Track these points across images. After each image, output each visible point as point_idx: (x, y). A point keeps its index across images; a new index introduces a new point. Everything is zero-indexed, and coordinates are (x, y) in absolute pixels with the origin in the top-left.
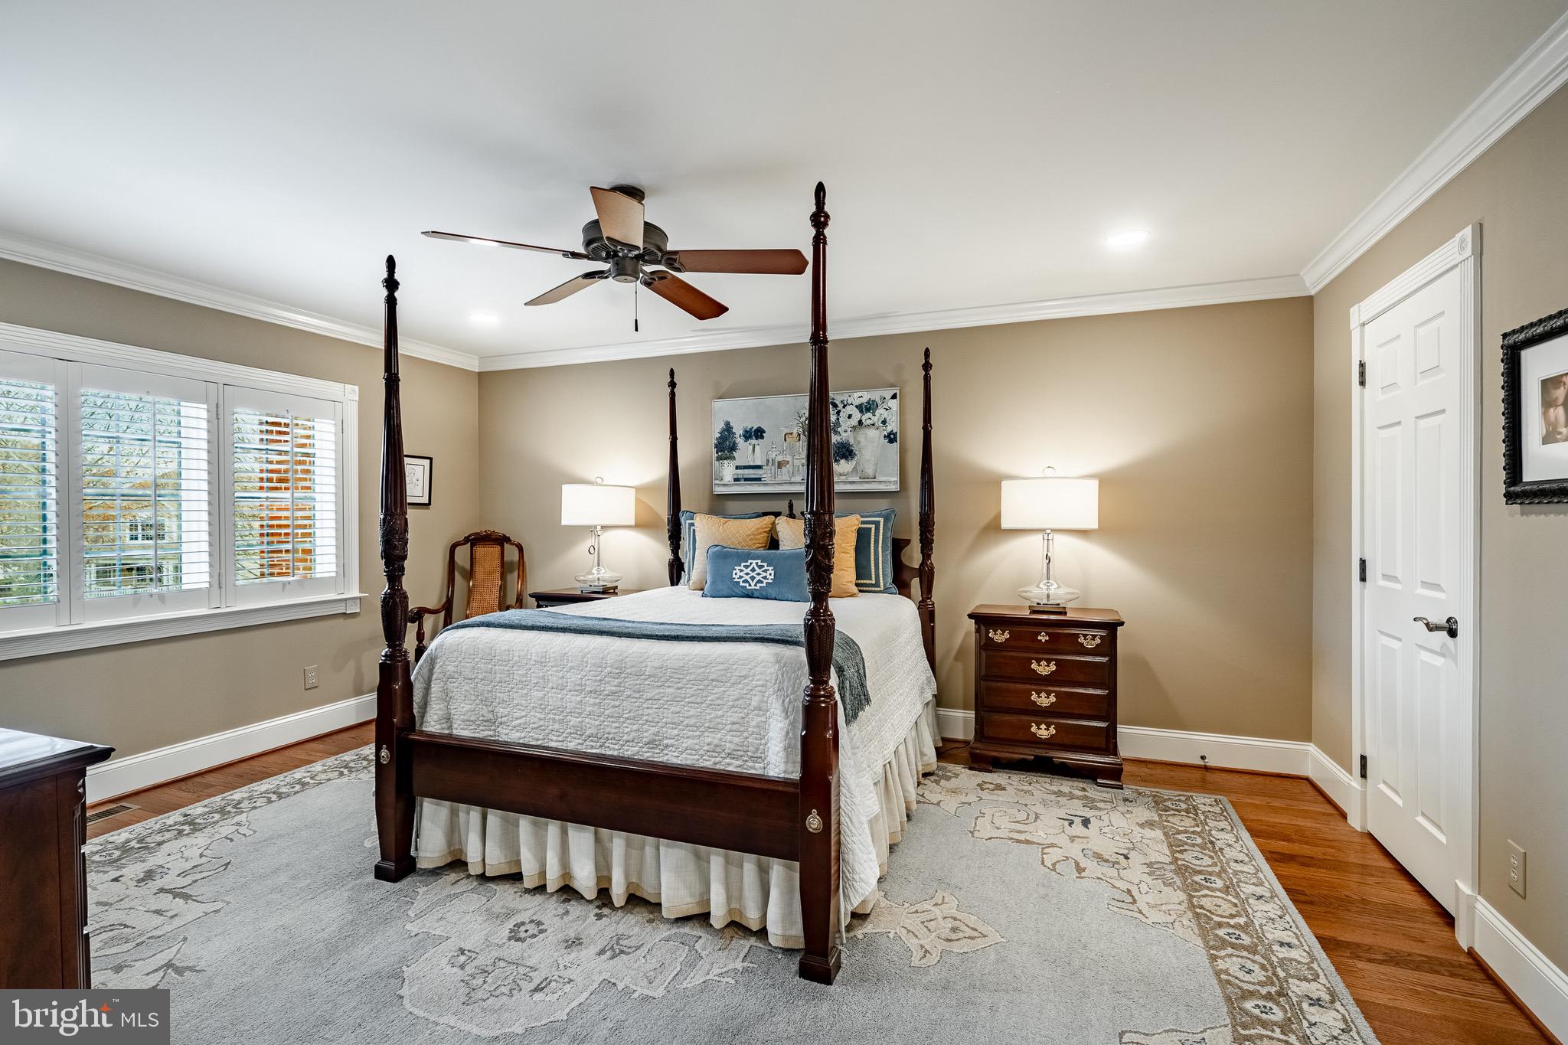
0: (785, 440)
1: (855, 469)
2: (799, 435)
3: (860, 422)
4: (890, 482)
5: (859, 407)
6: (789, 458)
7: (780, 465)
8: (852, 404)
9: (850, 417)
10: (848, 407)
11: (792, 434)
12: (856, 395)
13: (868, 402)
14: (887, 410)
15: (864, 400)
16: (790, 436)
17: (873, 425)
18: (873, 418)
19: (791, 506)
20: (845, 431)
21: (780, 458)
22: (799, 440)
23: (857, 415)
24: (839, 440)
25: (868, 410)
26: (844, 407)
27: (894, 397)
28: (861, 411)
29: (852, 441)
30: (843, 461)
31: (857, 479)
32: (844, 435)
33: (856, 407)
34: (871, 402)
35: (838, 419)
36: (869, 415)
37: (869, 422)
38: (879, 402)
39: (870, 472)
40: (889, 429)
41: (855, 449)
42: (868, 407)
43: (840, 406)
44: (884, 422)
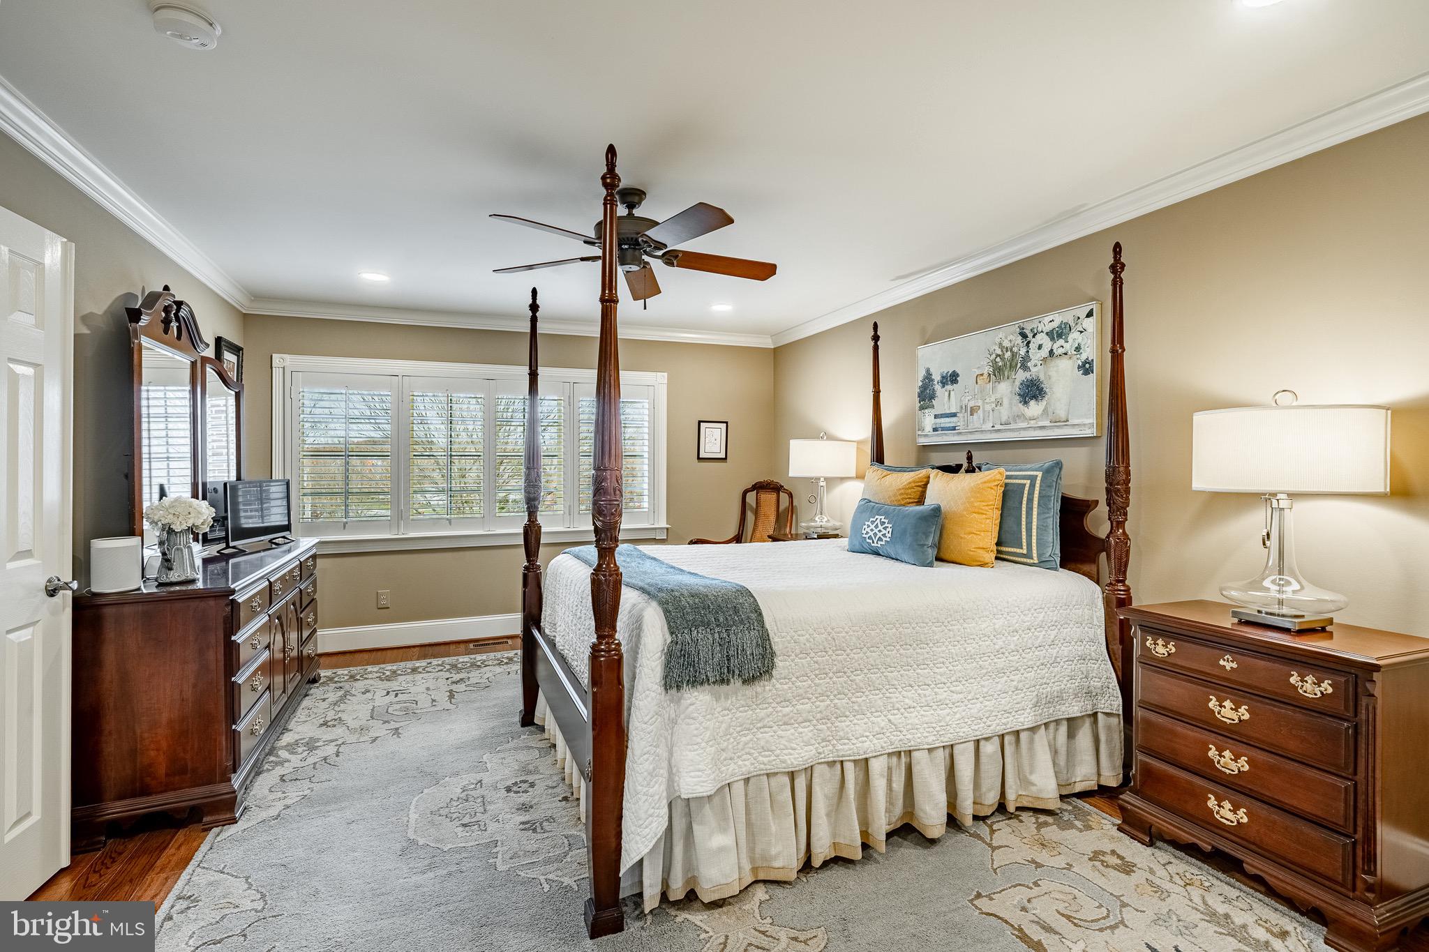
0: (977, 383)
1: (1045, 411)
2: (990, 374)
3: (1051, 352)
4: (1084, 425)
5: (1050, 334)
6: (980, 403)
7: (973, 411)
8: (1042, 332)
9: (1040, 347)
10: (1038, 336)
11: (982, 375)
12: (1047, 319)
13: (1060, 327)
14: (1081, 332)
15: (1055, 324)
16: (981, 377)
17: (1066, 354)
18: (1065, 345)
19: (970, 458)
20: (1035, 366)
21: (971, 404)
22: (990, 381)
23: (1047, 344)
24: (1029, 377)
25: (1060, 336)
26: (1034, 337)
27: (1090, 314)
28: (1052, 339)
29: (1042, 377)
30: (1032, 403)
31: (1047, 423)
32: (1034, 370)
33: (1047, 334)
34: (1063, 326)
35: (1028, 352)
36: (1061, 342)
37: (1061, 351)
38: (1072, 324)
39: (1062, 414)
40: (1084, 357)
41: (1045, 386)
42: (1059, 333)
43: (1030, 335)
44: (1078, 349)
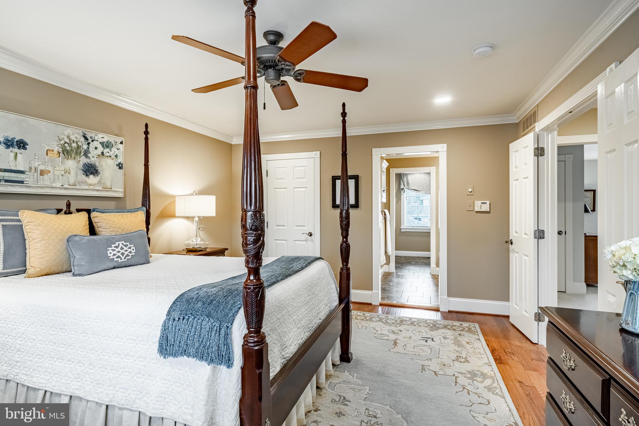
0: (47, 155)
1: (99, 182)
2: (59, 153)
3: (103, 153)
4: (119, 192)
5: (102, 144)
6: (50, 168)
7: (42, 173)
8: (97, 141)
9: (96, 148)
10: (94, 142)
11: (53, 151)
12: (100, 135)
13: (107, 142)
14: (118, 149)
15: (105, 140)
16: (51, 152)
17: (110, 157)
18: (110, 152)
19: (69, 205)
20: (93, 157)
21: (42, 167)
22: (59, 156)
23: (100, 149)
24: (89, 162)
25: (107, 147)
26: (93, 141)
27: (121, 143)
28: (103, 147)
29: (97, 164)
30: (91, 176)
31: (100, 188)
32: (92, 159)
33: (100, 143)
34: (109, 143)
35: (88, 148)
36: (107, 150)
37: (107, 154)
38: (114, 144)
39: (108, 185)
40: (119, 161)
41: (99, 169)
42: (107, 145)
43: (90, 140)
44: (116, 156)
